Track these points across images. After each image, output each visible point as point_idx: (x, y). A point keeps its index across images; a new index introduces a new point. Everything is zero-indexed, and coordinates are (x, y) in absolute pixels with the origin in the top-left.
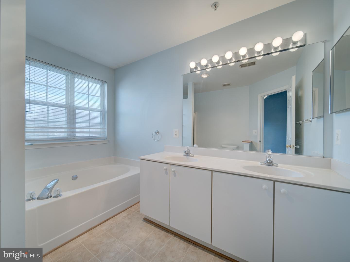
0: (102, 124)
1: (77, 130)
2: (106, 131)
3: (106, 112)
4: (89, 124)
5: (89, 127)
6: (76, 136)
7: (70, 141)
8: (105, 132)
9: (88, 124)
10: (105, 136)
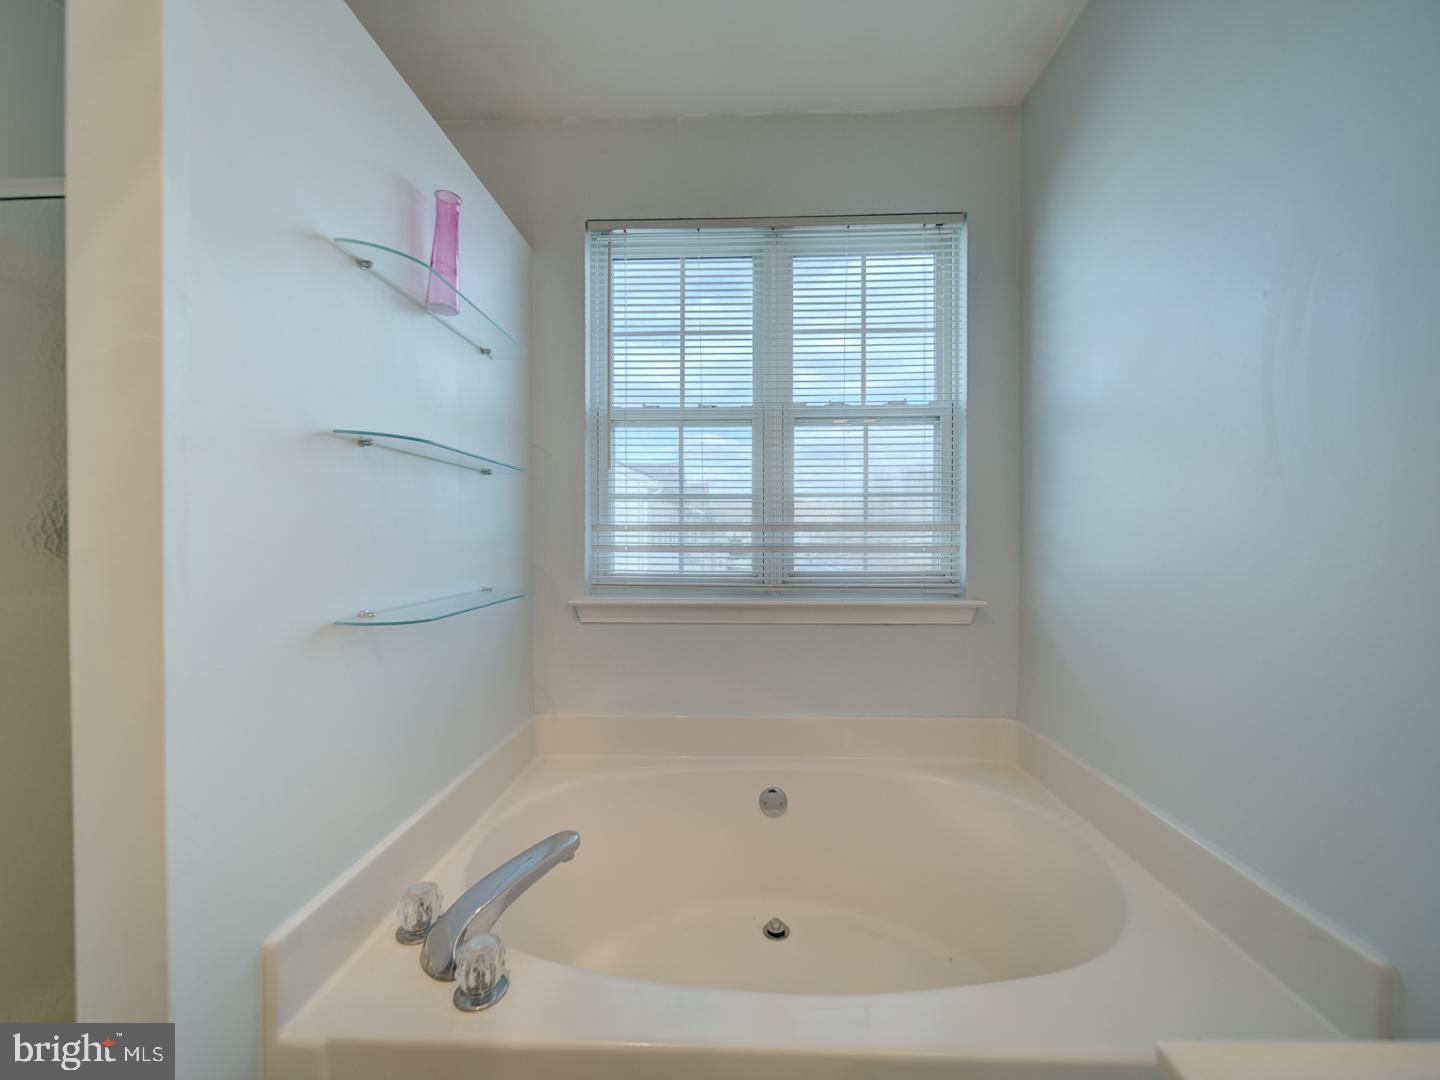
0: (938, 495)
1: (802, 538)
2: (963, 541)
3: (964, 414)
4: (862, 499)
5: (861, 519)
6: (796, 569)
7: (767, 594)
8: (958, 548)
9: (855, 499)
10: (956, 574)
